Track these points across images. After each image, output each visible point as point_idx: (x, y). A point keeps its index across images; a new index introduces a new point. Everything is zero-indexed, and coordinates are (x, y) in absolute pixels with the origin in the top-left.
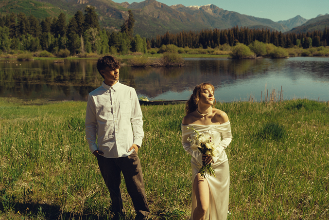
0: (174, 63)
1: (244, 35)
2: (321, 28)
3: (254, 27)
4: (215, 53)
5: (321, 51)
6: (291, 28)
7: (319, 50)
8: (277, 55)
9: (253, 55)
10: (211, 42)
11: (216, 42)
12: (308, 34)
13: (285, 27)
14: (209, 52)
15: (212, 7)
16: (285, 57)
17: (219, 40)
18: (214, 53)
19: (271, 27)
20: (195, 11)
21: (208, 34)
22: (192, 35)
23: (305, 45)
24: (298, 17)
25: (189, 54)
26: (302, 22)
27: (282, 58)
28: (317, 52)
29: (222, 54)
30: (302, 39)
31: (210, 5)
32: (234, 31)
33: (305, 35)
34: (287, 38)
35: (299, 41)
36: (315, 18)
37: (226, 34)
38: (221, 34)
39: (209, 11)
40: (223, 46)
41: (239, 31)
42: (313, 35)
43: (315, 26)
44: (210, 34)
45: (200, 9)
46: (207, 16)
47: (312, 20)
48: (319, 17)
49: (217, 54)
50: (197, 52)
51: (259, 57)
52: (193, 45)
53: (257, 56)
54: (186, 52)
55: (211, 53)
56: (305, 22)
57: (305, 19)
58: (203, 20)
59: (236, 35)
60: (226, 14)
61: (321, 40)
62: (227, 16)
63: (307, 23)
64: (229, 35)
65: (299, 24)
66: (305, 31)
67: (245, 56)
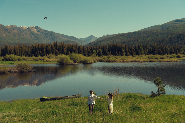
0: (26, 69)
1: (61, 47)
2: (106, 43)
3: (66, 42)
4: (46, 60)
5: (110, 59)
6: (88, 43)
7: (108, 58)
8: (87, 61)
9: (72, 62)
10: (40, 52)
11: (43, 52)
12: (99, 47)
13: (84, 42)
14: (40, 59)
15: (37, 27)
16: (91, 63)
17: (45, 51)
18: (44, 60)
19: (76, 42)
20: (24, 30)
21: (37, 47)
22: (25, 47)
23: (99, 54)
24: (92, 36)
25: (27, 61)
26: (94, 39)
27: (90, 63)
28: (108, 59)
29: (50, 61)
30: (96, 50)
31: (35, 26)
32: (55, 45)
33: (98, 48)
34: (88, 49)
35: (94, 51)
36: (102, 37)
37: (50, 47)
38: (46, 47)
39: (35, 30)
40: (49, 55)
41: (58, 44)
42: (102, 48)
43: (102, 42)
44: (38, 47)
45: (28, 28)
46: (33, 33)
47: (100, 38)
48: (104, 36)
49: (47, 61)
50: (33, 60)
51: (76, 64)
52: (27, 54)
53: (75, 63)
54: (24, 59)
55: (42, 60)
56: (96, 39)
57: (96, 37)
58: (30, 36)
59: (56, 48)
60: (47, 32)
61: (108, 51)
62: (47, 34)
63: (97, 40)
64: (51, 48)
65: (93, 40)
66: (97, 45)
67: (68, 63)
